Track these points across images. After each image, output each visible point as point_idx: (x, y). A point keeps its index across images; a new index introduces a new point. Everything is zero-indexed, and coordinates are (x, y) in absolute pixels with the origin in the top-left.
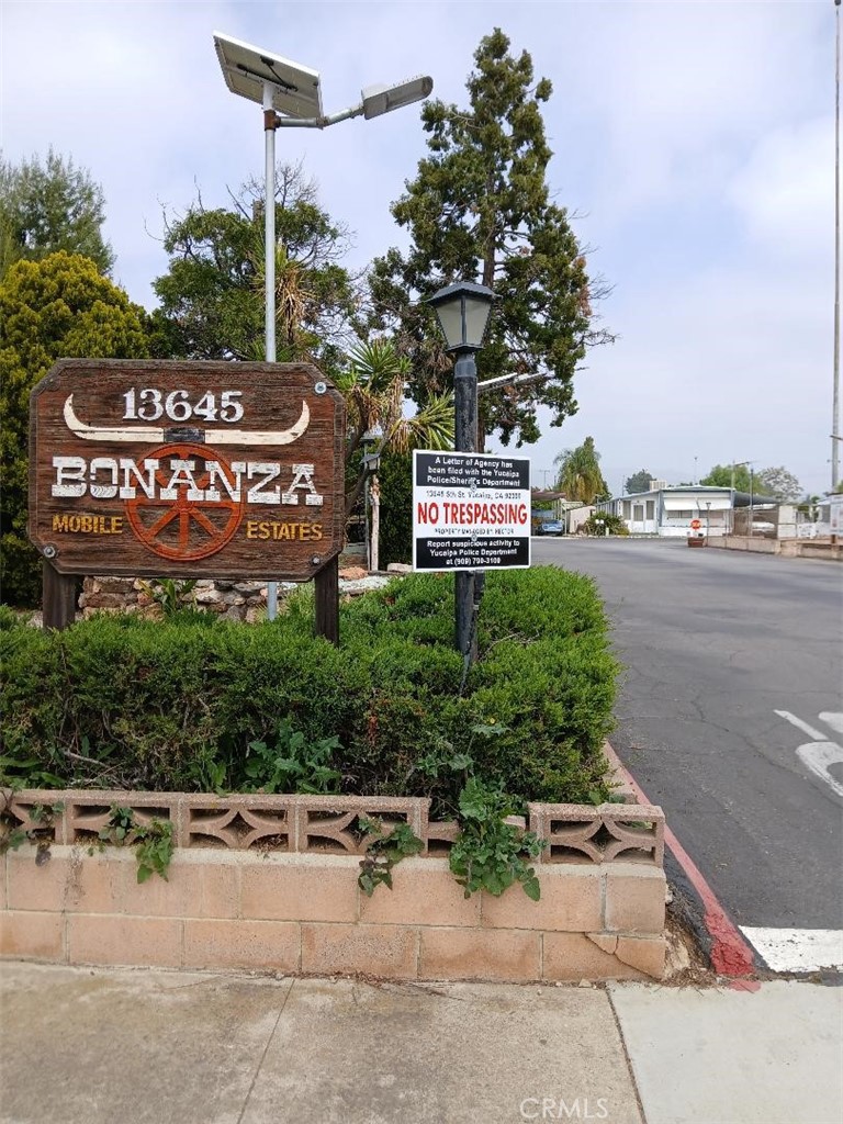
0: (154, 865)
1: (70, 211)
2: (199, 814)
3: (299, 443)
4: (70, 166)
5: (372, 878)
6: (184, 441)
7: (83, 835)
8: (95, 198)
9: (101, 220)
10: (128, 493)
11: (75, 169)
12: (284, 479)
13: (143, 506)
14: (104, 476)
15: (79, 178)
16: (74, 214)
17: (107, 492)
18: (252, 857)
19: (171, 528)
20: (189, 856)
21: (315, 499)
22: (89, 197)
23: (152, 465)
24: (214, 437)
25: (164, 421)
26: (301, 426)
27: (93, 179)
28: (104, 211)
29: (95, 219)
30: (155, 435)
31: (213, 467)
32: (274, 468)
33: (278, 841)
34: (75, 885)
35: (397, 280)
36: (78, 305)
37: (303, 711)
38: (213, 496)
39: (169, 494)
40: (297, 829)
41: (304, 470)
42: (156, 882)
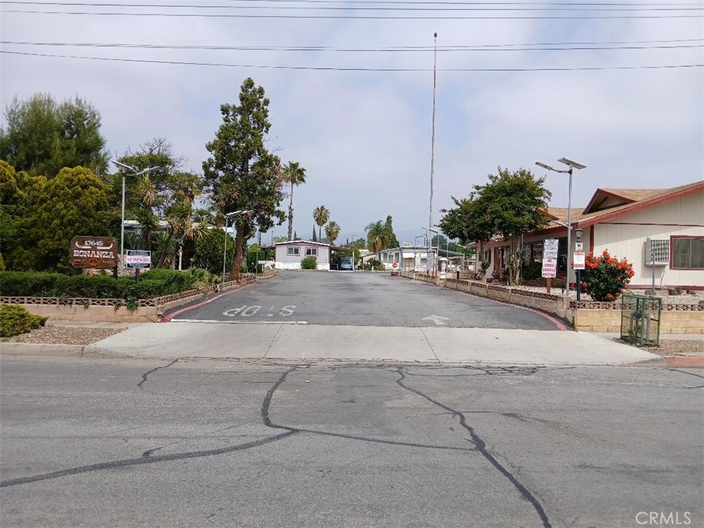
0: (86, 307)
1: (85, 122)
2: (93, 301)
3: (111, 249)
4: (85, 102)
5: (116, 309)
6: (94, 248)
7: (77, 303)
8: (97, 117)
9: (99, 126)
10: (85, 256)
11: (88, 103)
12: (108, 254)
13: (88, 258)
14: (82, 254)
15: (90, 108)
16: (87, 124)
17: (82, 256)
18: (101, 306)
19: (91, 262)
20: (91, 306)
21: (113, 257)
22: (94, 116)
23: (89, 252)
24: (98, 248)
25: (91, 245)
26: (111, 247)
27: (96, 108)
28: (101, 122)
29: (96, 125)
30: (90, 247)
31: (98, 252)
32: (107, 253)
33: (104, 304)
34: (75, 310)
35: (212, 169)
36: (84, 187)
37: (108, 287)
38: (98, 257)
39: (91, 256)
40: (107, 303)
41: (111, 253)
42: (87, 310)
